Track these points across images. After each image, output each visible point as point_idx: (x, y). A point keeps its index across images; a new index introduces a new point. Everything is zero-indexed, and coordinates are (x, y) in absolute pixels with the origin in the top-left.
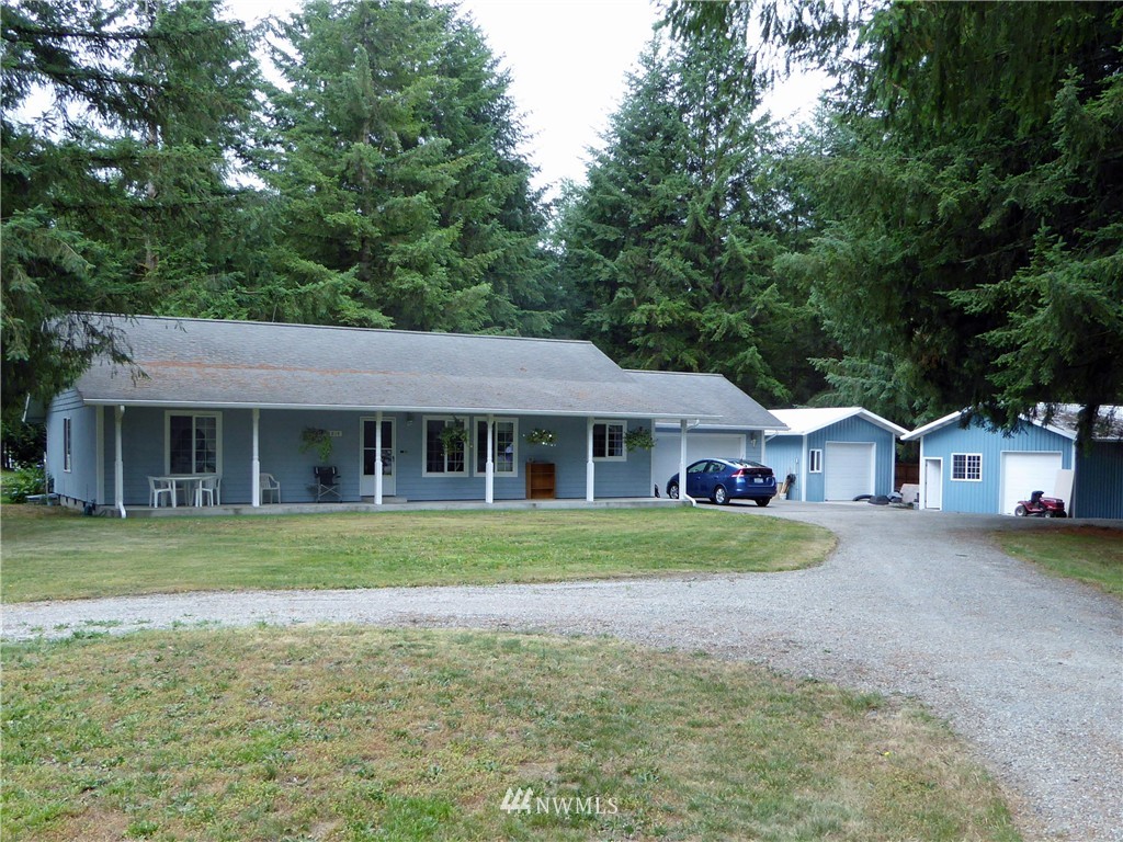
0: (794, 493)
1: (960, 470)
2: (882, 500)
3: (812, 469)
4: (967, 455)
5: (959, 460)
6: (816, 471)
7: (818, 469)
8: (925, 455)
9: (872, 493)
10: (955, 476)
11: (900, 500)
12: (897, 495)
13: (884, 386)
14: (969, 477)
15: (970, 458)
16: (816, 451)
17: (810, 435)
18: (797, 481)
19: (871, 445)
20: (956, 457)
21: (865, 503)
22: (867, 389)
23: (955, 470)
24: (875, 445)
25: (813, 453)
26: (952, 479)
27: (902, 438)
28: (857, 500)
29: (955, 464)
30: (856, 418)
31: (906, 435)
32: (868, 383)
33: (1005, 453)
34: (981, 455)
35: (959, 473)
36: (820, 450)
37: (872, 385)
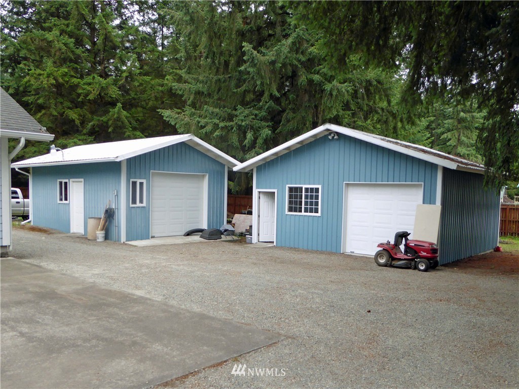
0: (114, 231)
1: (296, 203)
2: (214, 234)
3: (134, 202)
4: (304, 186)
5: (295, 193)
6: (138, 204)
7: (141, 201)
8: (257, 188)
9: (205, 226)
10: (290, 210)
11: (232, 233)
12: (230, 227)
13: (218, 125)
14: (306, 211)
15: (307, 189)
16: (139, 181)
17: (129, 161)
18: (116, 217)
19: (204, 176)
20: (291, 189)
21: (196, 238)
22: (202, 127)
23: (290, 202)
24: (207, 177)
25: (134, 184)
26: (287, 212)
27: (235, 169)
28: (188, 234)
29: (290, 197)
30: (183, 144)
31: (239, 166)
32: (203, 122)
33: (348, 185)
34: (320, 187)
35: (295, 206)
36: (144, 181)
37: (207, 124)
